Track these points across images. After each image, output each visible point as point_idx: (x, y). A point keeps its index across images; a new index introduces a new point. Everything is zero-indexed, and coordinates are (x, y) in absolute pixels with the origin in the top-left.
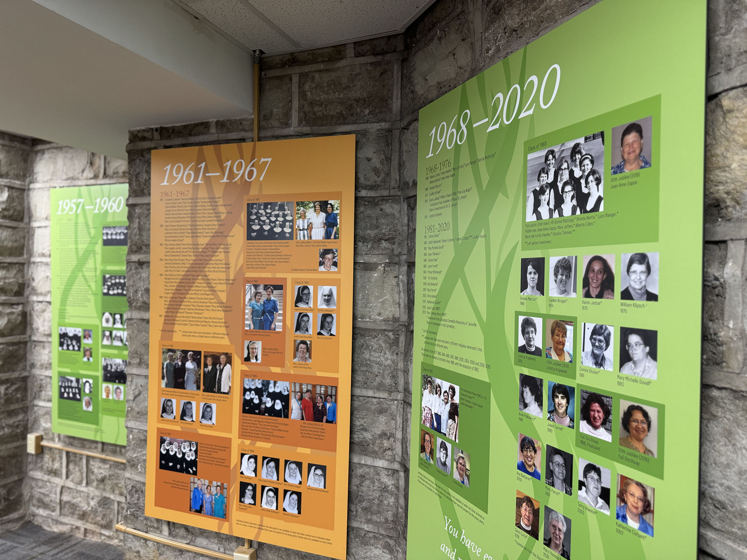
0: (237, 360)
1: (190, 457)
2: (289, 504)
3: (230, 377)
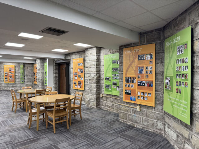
0: (137, 78)
1: (130, 92)
2: (146, 99)
3: (135, 81)
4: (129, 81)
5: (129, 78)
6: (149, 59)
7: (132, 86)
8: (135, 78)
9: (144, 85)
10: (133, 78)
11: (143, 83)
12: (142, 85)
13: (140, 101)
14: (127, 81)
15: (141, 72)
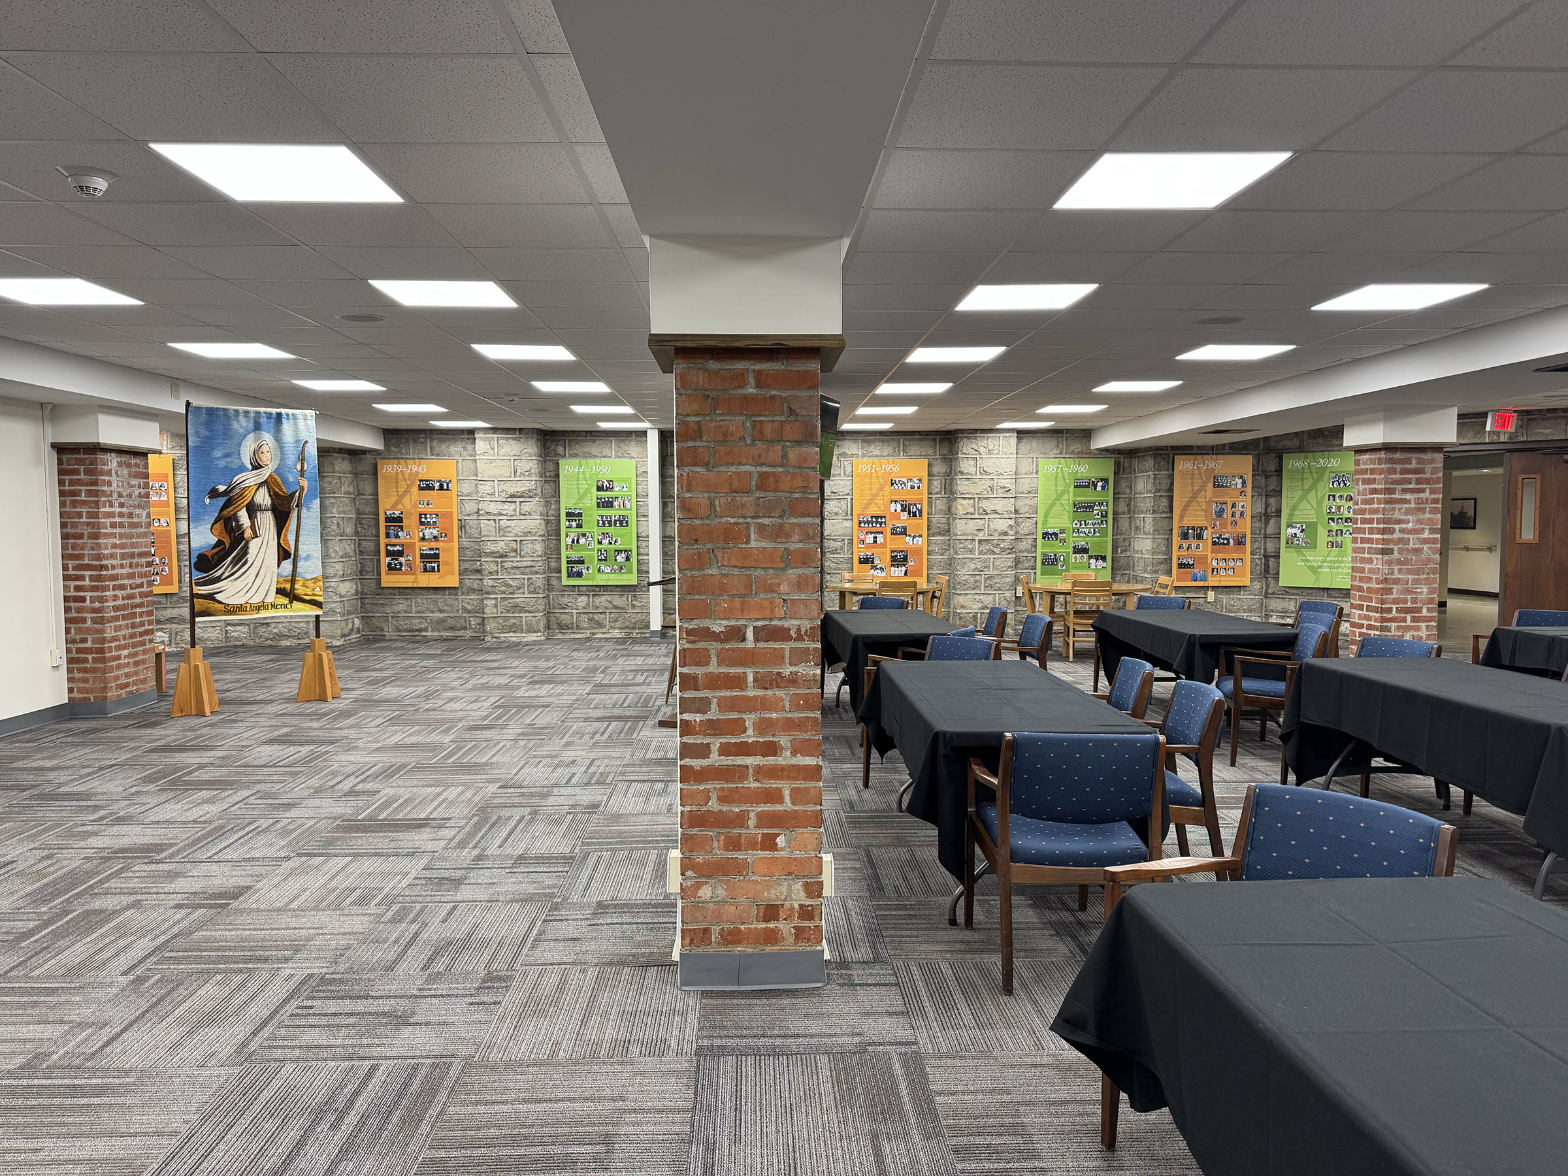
3: (1206, 534)
4: (1190, 536)
5: (1188, 530)
6: (1239, 486)
7: (1198, 547)
8: (1206, 528)
9: (1228, 543)
10: (1201, 528)
11: (1224, 539)
12: (1223, 544)
13: (1218, 579)
14: (1185, 536)
15: (1220, 514)
